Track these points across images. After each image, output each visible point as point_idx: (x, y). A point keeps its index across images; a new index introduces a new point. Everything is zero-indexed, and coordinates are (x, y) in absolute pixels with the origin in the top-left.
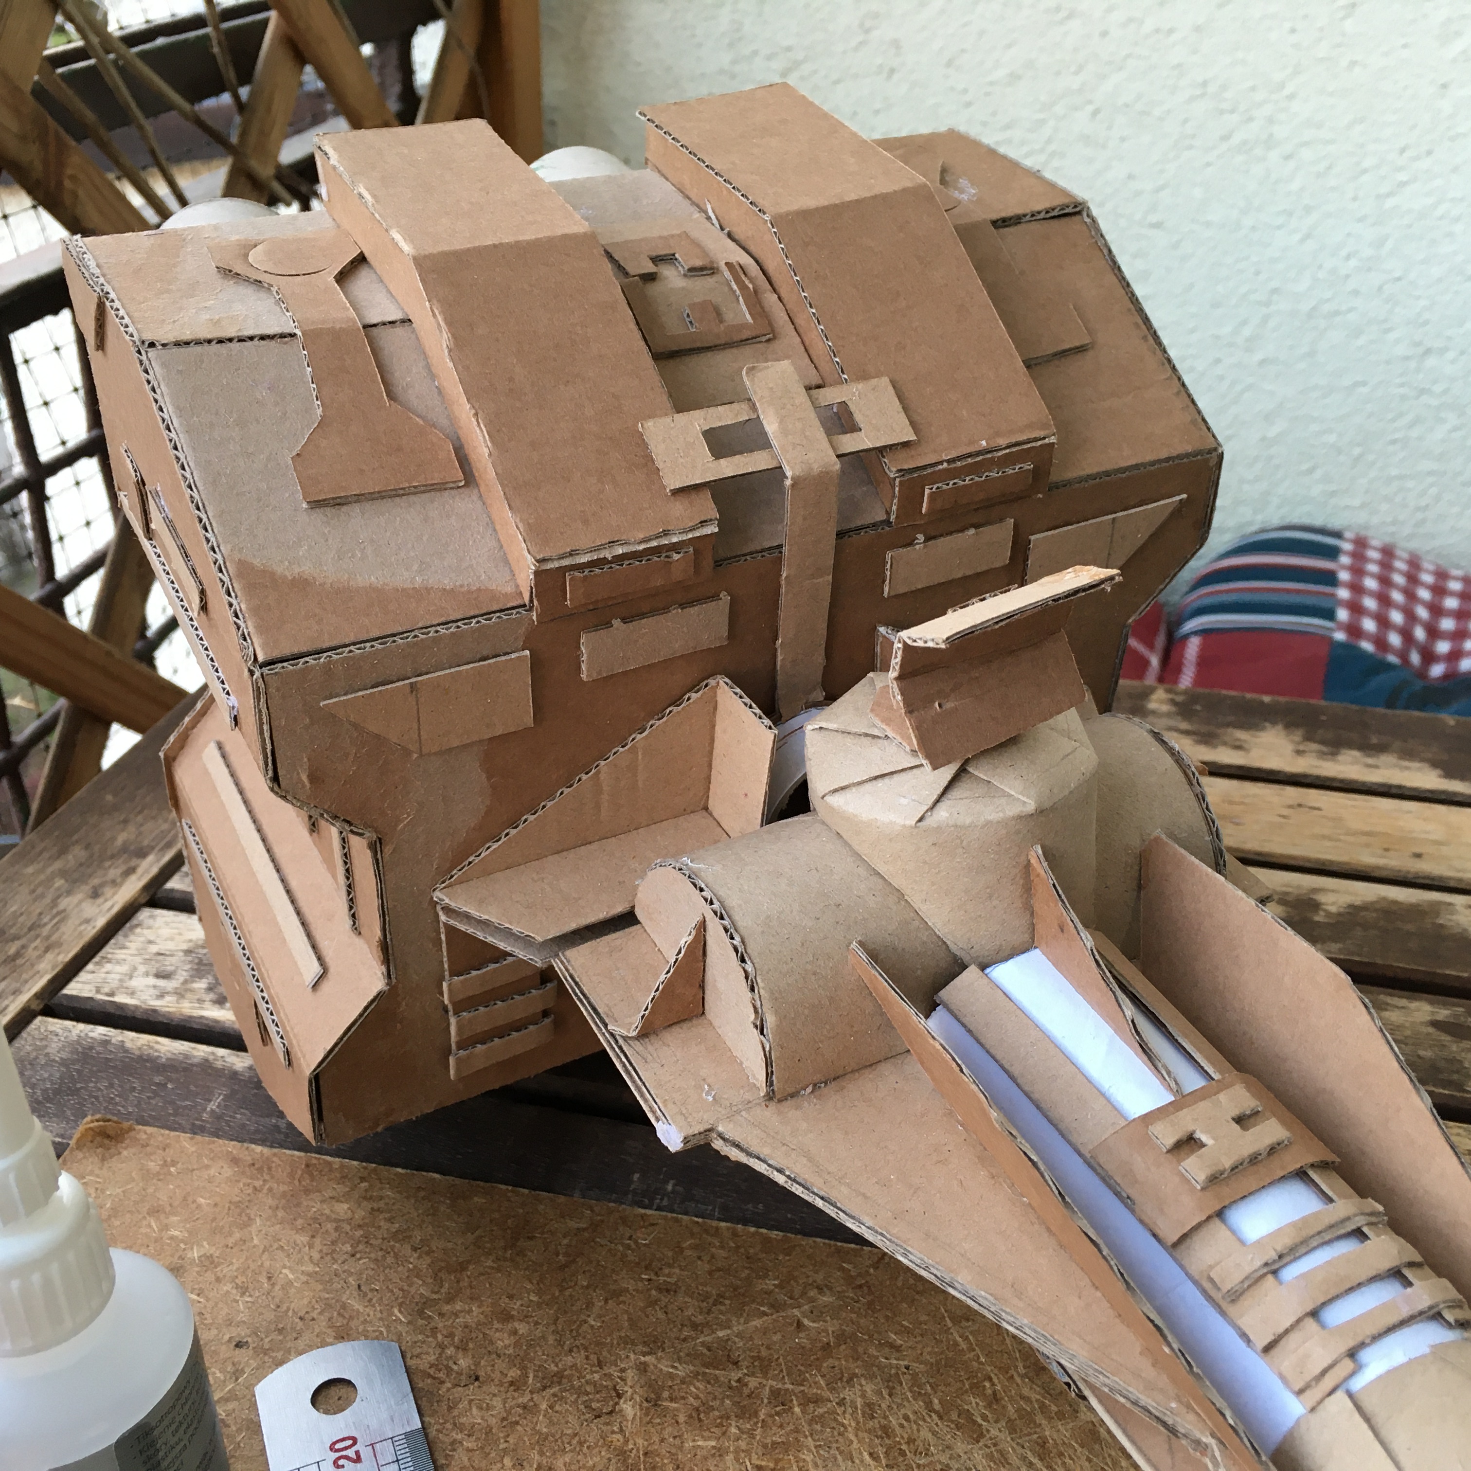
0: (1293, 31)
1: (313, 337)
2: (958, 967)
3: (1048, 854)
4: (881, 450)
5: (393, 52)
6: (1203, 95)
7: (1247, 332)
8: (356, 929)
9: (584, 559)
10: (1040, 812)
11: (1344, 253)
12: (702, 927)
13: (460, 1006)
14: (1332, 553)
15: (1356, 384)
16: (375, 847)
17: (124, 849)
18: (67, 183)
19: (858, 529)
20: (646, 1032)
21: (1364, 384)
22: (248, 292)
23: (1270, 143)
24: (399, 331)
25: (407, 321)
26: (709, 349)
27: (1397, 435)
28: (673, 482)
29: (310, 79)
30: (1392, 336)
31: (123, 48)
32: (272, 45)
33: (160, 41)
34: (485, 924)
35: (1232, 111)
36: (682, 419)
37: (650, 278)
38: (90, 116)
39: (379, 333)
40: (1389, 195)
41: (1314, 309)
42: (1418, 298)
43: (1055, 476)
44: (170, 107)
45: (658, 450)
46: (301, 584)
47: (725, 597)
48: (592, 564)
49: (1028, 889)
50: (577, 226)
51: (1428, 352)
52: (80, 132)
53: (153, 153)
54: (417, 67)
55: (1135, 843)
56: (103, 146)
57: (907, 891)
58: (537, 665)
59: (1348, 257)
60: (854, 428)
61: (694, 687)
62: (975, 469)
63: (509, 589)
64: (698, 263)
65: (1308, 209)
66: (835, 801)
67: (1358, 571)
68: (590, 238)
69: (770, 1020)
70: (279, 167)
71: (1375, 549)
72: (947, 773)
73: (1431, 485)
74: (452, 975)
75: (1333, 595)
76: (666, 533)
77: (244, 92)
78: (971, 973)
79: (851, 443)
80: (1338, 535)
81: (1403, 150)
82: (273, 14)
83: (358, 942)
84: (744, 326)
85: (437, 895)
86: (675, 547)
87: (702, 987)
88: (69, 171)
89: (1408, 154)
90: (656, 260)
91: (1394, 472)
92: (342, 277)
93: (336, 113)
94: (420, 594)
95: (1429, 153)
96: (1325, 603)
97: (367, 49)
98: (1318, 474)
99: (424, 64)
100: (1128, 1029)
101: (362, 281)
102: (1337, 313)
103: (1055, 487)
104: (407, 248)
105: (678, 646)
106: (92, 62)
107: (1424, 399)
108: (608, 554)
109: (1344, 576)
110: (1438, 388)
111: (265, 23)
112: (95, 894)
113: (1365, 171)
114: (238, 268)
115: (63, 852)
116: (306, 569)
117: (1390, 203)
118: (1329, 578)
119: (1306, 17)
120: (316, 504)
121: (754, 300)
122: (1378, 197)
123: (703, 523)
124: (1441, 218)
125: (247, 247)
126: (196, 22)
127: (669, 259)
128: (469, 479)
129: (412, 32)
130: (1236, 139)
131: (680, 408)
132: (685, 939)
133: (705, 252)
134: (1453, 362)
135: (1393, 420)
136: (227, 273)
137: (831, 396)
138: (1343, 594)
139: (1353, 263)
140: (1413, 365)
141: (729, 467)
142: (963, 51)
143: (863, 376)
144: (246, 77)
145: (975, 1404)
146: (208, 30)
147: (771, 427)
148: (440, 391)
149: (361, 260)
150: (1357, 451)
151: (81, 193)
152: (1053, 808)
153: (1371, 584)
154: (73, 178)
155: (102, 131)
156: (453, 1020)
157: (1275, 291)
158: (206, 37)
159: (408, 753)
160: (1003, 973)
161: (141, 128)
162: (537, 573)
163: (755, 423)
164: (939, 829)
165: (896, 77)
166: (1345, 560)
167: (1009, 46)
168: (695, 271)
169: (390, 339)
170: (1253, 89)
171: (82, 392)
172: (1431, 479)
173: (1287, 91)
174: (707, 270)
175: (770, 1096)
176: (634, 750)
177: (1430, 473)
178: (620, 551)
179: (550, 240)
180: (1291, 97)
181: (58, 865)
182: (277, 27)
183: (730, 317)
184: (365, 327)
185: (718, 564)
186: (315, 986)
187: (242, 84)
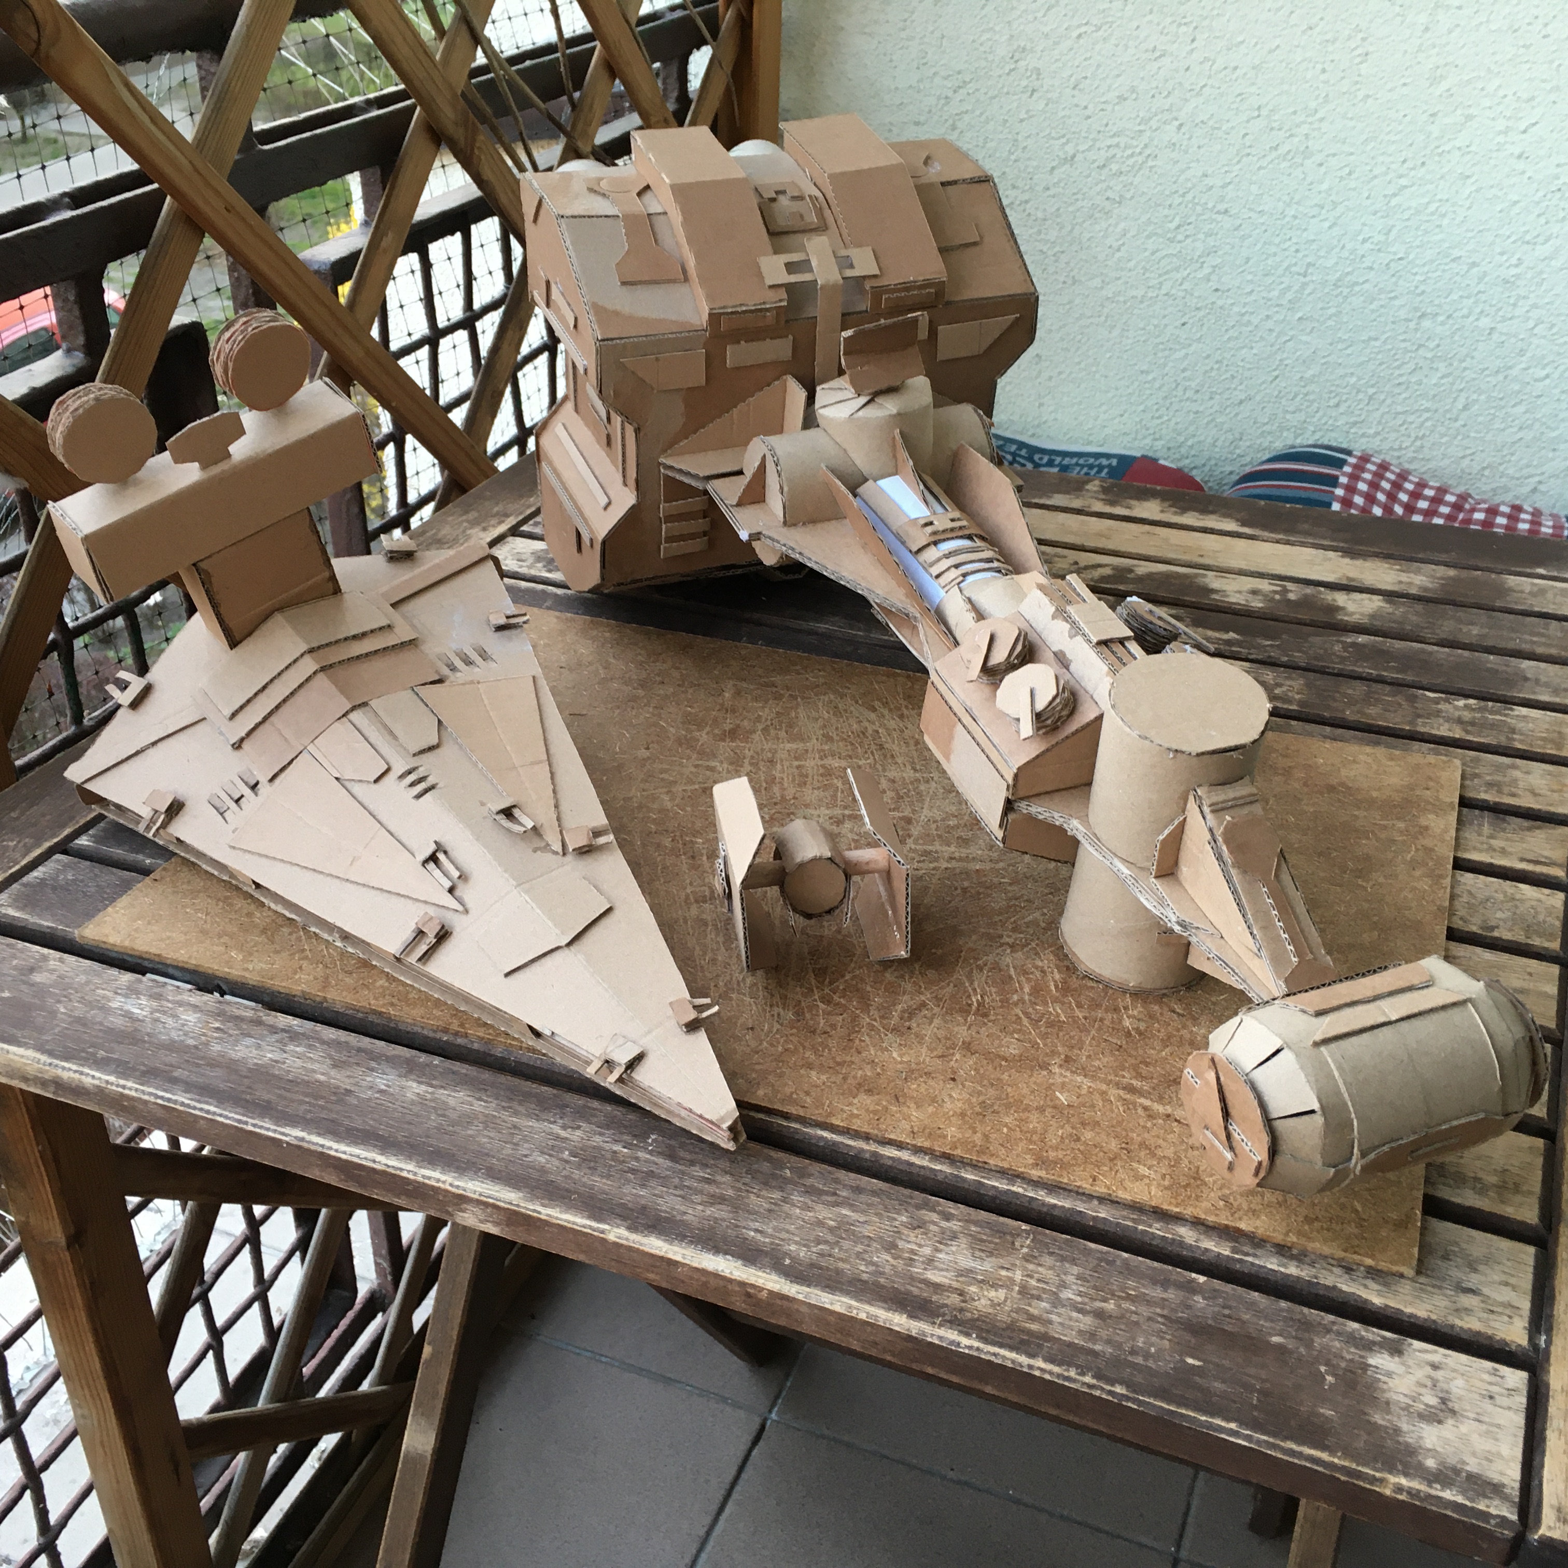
0: (1324, 71)
1: (626, 217)
2: (866, 480)
3: (901, 433)
4: (864, 277)
5: (674, 69)
6: (1259, 116)
7: (1289, 295)
8: (625, 484)
9: (730, 310)
10: (899, 414)
11: (1360, 238)
12: (764, 458)
13: (669, 519)
14: (1340, 463)
15: (1370, 339)
16: (637, 431)
17: (497, 514)
18: (476, 151)
19: (854, 313)
20: (739, 504)
21: (1376, 339)
22: (600, 198)
23: (1307, 153)
24: (662, 217)
25: (665, 213)
26: (795, 232)
27: (1401, 380)
28: (769, 282)
29: (618, 86)
30: (1397, 303)
31: (506, 65)
32: (596, 66)
33: (528, 63)
34: (680, 471)
35: (1280, 129)
36: (775, 257)
37: (773, 200)
38: (488, 110)
39: (654, 218)
40: (1395, 195)
41: (1339, 280)
42: (1416, 274)
43: (947, 298)
44: (532, 105)
45: (764, 269)
46: (616, 313)
47: (791, 337)
48: (732, 313)
49: (894, 446)
50: (740, 174)
51: (1423, 315)
52: (484, 120)
53: (521, 134)
54: (690, 77)
55: (954, 447)
56: (494, 129)
57: (848, 449)
58: (708, 357)
59: (1364, 241)
60: (852, 266)
61: (778, 378)
62: (907, 289)
63: (699, 323)
64: (796, 194)
65: (1335, 204)
66: (821, 411)
67: (1354, 477)
68: (744, 181)
69: (786, 489)
70: (594, 146)
71: (1374, 463)
72: (863, 400)
73: (1427, 419)
74: (665, 502)
75: (1333, 493)
76: (764, 303)
77: (577, 95)
78: (870, 482)
79: (849, 273)
80: (1349, 453)
81: (1404, 161)
82: (597, 43)
83: (626, 489)
84: (813, 223)
85: (662, 460)
86: (767, 310)
87: (764, 487)
88: (477, 145)
89: (1408, 164)
90: (777, 193)
91: (1400, 409)
92: (639, 194)
93: (632, 109)
94: (661, 321)
95: (1423, 164)
96: (1325, 498)
97: (657, 65)
98: (1342, 409)
99: (696, 76)
100: (920, 493)
101: (648, 196)
102: (1356, 284)
103: (948, 303)
104: (667, 181)
105: (769, 357)
106: (492, 75)
107: (1421, 352)
108: (739, 309)
109: (1343, 480)
110: (1432, 345)
111: (594, 48)
112: (484, 529)
113: (1376, 177)
114: (596, 188)
115: (466, 512)
116: (618, 308)
117: (1394, 202)
118: (1333, 481)
119: (1332, 61)
120: (624, 283)
121: (820, 212)
122: (1385, 196)
123: (781, 301)
124: (1432, 214)
125: (599, 180)
126: (549, 49)
127: (783, 192)
128: (686, 279)
129: (690, 53)
130: (1283, 150)
131: (776, 253)
132: (757, 464)
133: (800, 190)
134: (1443, 324)
135: (1398, 367)
136: (591, 190)
137: (843, 252)
138: (1339, 492)
139: (1368, 245)
140: (1412, 325)
141: (793, 278)
142: (1086, 78)
143: (859, 245)
144: (578, 85)
145: (877, 704)
146: (558, 55)
147: (814, 263)
148: (677, 243)
149: (648, 187)
150: (1371, 391)
151: (483, 157)
152: (906, 414)
153: (1362, 486)
154: (479, 148)
155: (494, 119)
156: (664, 526)
157: (1309, 265)
158: (558, 58)
159: (653, 389)
160: (882, 483)
161: (516, 119)
162: (710, 314)
163: (808, 261)
164: (858, 419)
165: (1036, 95)
166: (1347, 469)
167: (1118, 76)
168: (794, 198)
169: (659, 222)
170: (1295, 113)
171: (462, 287)
172: (1426, 415)
173: (1318, 116)
174: (800, 198)
175: (785, 523)
176: (749, 405)
177: (1427, 410)
178: (744, 308)
179: (727, 180)
180: (1322, 120)
181: (464, 518)
182: (600, 52)
183: (807, 219)
184: (649, 215)
185: (787, 321)
186: (606, 508)
187: (575, 91)
